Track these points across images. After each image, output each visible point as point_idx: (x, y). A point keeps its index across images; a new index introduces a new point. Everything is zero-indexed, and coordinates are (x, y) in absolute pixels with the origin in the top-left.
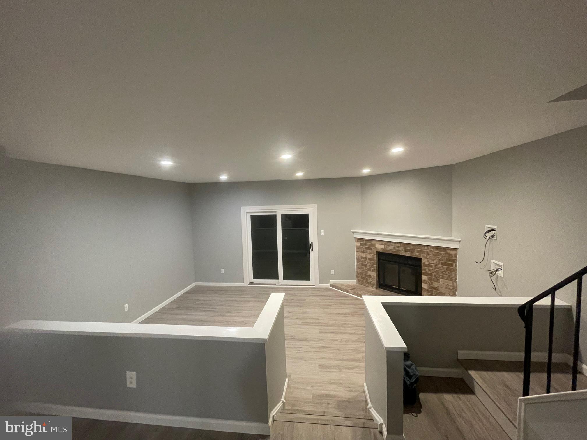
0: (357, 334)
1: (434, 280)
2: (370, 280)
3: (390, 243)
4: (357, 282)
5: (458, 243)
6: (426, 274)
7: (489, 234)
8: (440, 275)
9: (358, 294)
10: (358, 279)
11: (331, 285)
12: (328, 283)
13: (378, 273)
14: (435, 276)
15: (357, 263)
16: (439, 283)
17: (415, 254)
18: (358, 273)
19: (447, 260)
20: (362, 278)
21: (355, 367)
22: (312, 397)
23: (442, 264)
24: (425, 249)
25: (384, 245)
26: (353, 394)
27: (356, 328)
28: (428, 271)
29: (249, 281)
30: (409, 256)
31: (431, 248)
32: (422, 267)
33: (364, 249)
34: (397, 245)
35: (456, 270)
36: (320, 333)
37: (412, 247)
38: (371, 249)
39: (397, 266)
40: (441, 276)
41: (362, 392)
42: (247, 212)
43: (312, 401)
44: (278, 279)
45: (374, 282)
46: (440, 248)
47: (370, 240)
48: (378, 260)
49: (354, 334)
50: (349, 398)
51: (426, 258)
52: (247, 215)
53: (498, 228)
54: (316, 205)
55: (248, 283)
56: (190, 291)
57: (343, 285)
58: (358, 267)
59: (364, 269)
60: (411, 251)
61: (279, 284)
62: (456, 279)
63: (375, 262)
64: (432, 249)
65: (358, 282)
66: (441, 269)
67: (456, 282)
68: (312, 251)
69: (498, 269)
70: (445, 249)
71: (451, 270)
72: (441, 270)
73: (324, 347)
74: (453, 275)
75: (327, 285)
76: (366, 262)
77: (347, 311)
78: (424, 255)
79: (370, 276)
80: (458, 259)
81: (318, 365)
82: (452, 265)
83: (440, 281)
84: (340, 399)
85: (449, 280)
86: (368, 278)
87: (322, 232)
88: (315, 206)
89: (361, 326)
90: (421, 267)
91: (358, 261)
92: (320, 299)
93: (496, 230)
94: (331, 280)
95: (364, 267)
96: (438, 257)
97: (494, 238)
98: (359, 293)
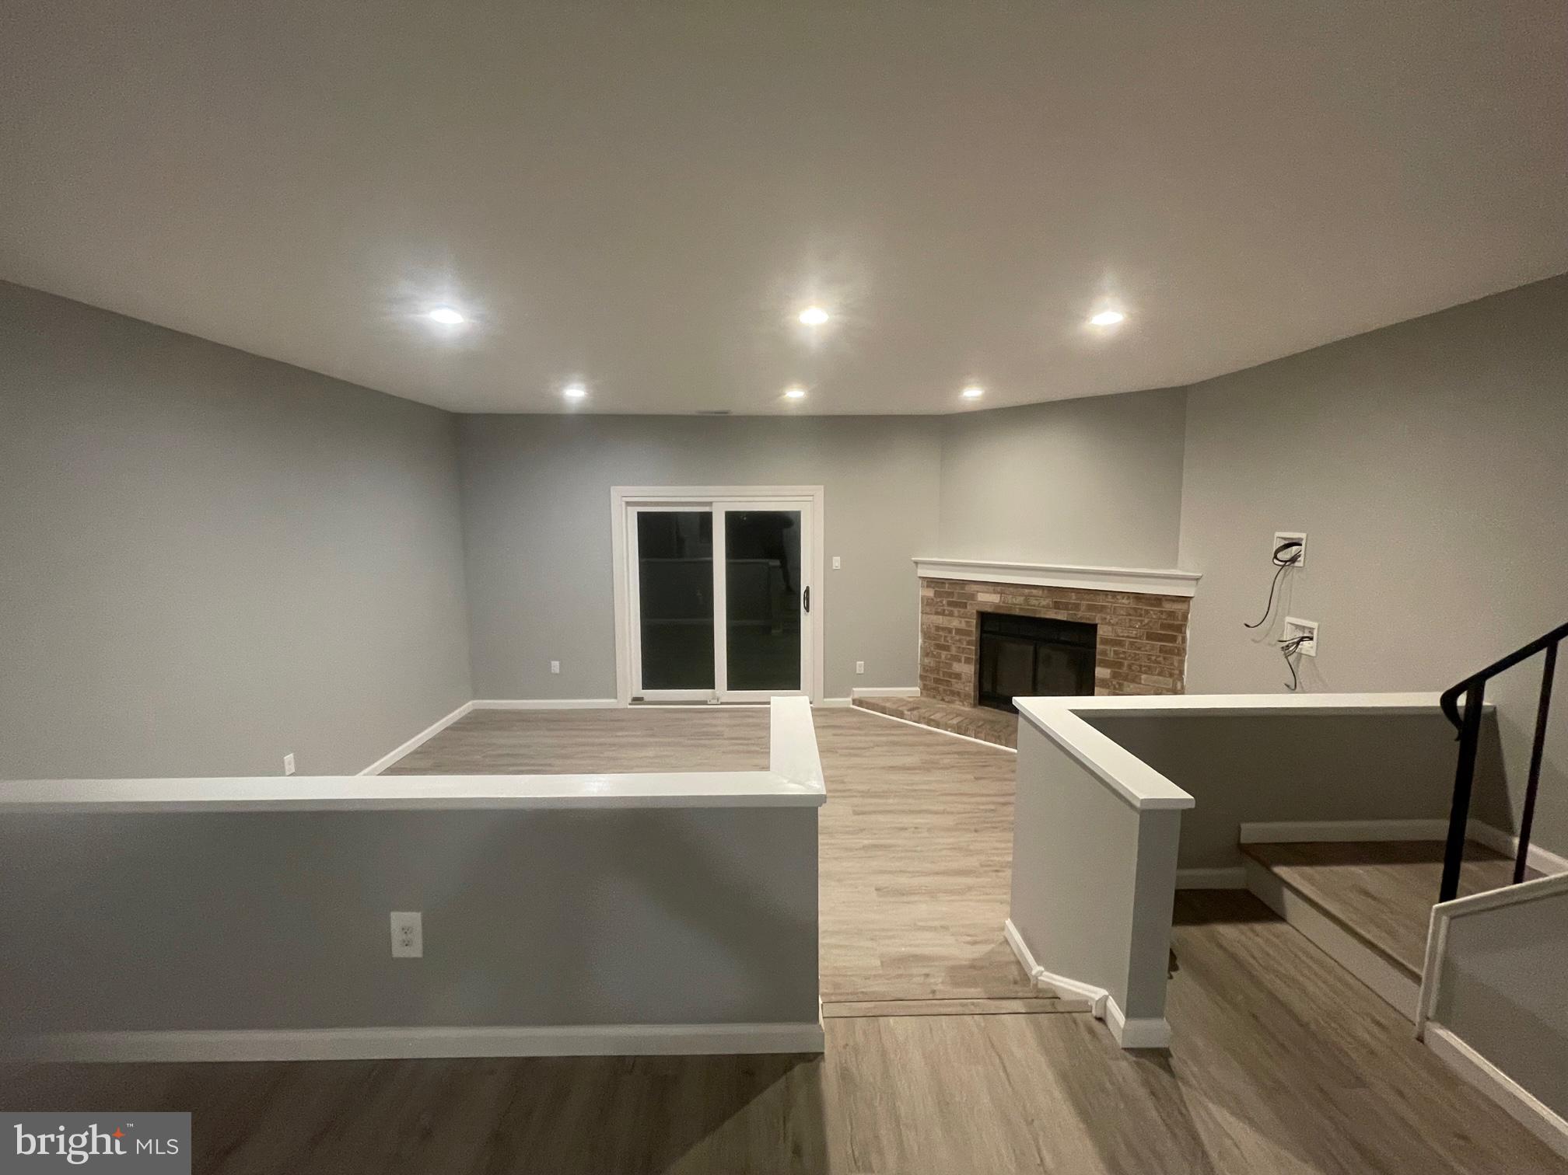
0: (952, 813)
1: (1126, 679)
2: (957, 686)
3: (1017, 588)
4: (921, 693)
5: (1194, 582)
6: (1106, 664)
7: (1285, 555)
8: (1143, 664)
9: (932, 720)
10: (924, 685)
11: (856, 702)
12: (847, 696)
13: (978, 666)
14: (1130, 667)
15: (925, 642)
16: (1139, 685)
17: (1080, 614)
18: (924, 668)
19: (1163, 626)
20: (937, 681)
21: (970, 888)
22: (880, 964)
23: (1150, 636)
24: (1108, 602)
25: (1001, 593)
26: (982, 950)
27: (945, 798)
28: (1111, 656)
29: (632, 694)
30: (1065, 619)
31: (1123, 598)
32: (1098, 646)
33: (943, 605)
34: (1034, 592)
35: (1184, 649)
36: (856, 813)
37: (1074, 597)
38: (965, 605)
39: (1031, 648)
40: (1145, 666)
41: (1001, 944)
42: (628, 504)
43: (881, 972)
44: (713, 687)
45: (967, 689)
46: (1145, 596)
47: (964, 583)
48: (981, 633)
49: (943, 812)
50: (974, 960)
51: (1109, 624)
52: (626, 509)
53: (1309, 538)
54: (822, 487)
55: (629, 701)
56: (460, 723)
57: (887, 699)
58: (926, 654)
59: (943, 657)
60: (1070, 606)
61: (715, 702)
62: (1181, 672)
63: (974, 638)
64: (1123, 601)
65: (923, 691)
66: (1147, 648)
67: (1182, 680)
68: (808, 611)
69: (1302, 639)
70: (1158, 599)
71: (1171, 652)
72: (1146, 651)
73: (876, 846)
74: (1176, 664)
75: (845, 702)
76: (948, 639)
77: (908, 761)
78: (1104, 616)
79: (958, 676)
80: (1189, 624)
81: (873, 889)
82: (1173, 639)
83: (1140, 679)
84: (951, 963)
85: (1165, 676)
86: (954, 681)
87: (837, 562)
88: (819, 491)
89: (956, 795)
90: (1095, 647)
91: (925, 638)
92: (835, 735)
93: (1304, 543)
94: (854, 689)
95: (944, 654)
96: (1141, 621)
97: (1296, 564)
98: (932, 717)
